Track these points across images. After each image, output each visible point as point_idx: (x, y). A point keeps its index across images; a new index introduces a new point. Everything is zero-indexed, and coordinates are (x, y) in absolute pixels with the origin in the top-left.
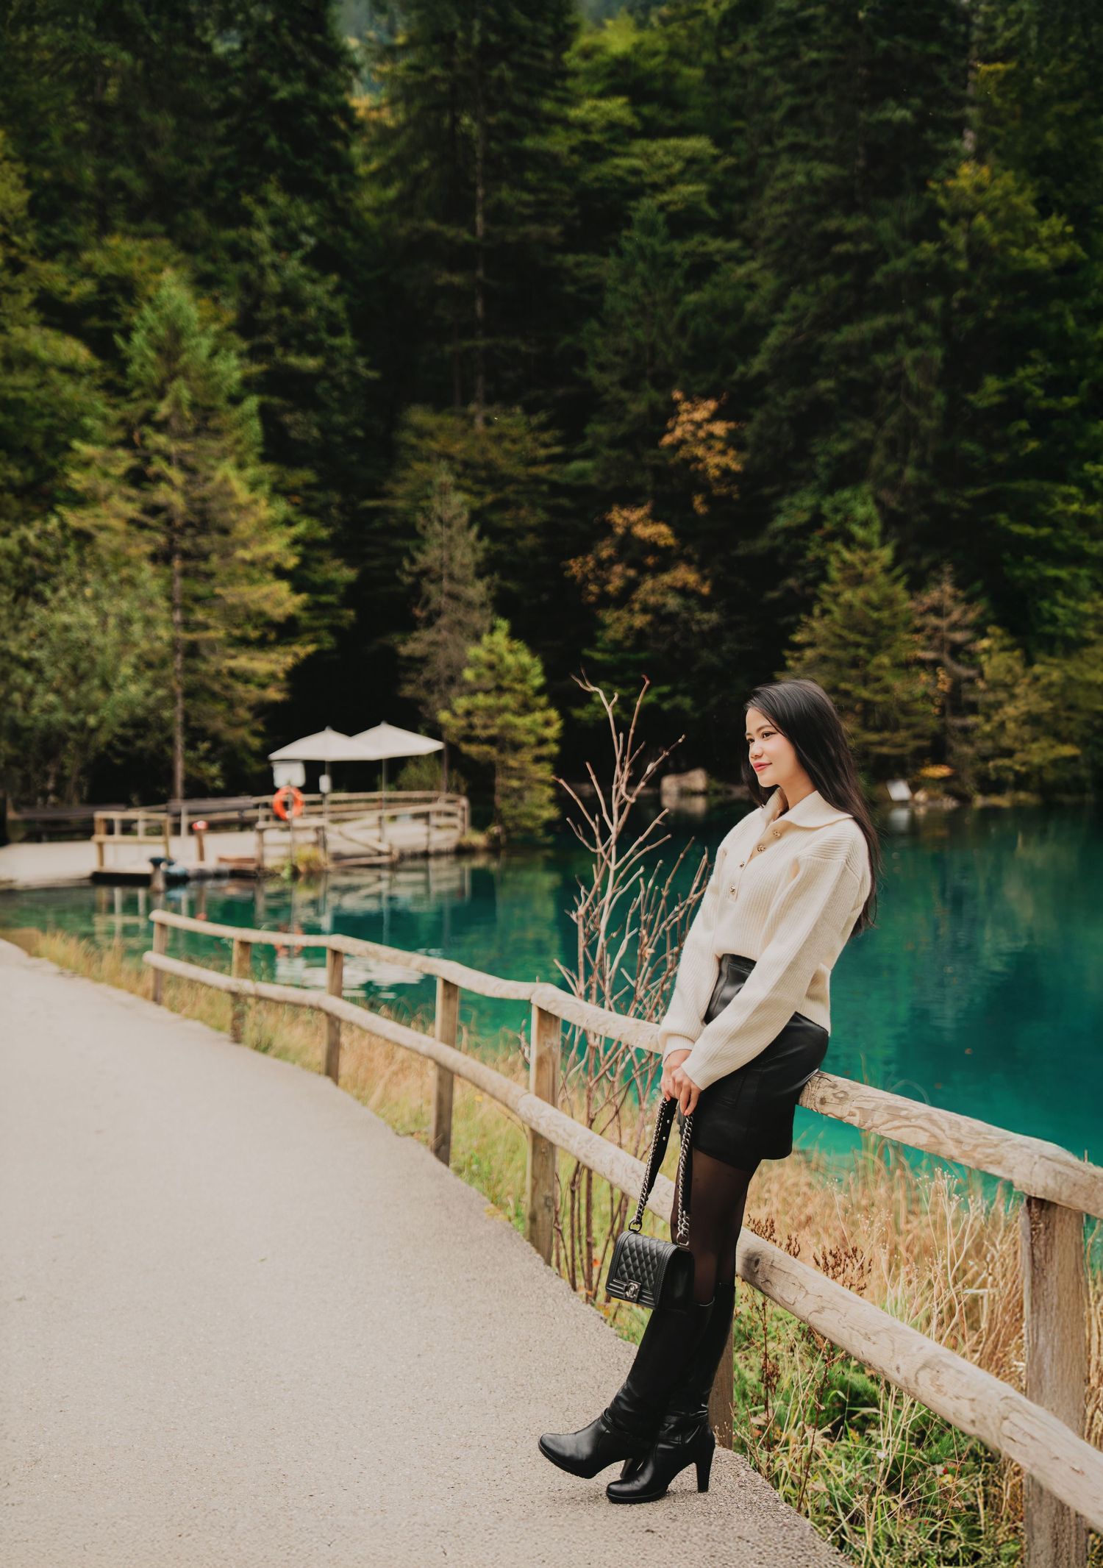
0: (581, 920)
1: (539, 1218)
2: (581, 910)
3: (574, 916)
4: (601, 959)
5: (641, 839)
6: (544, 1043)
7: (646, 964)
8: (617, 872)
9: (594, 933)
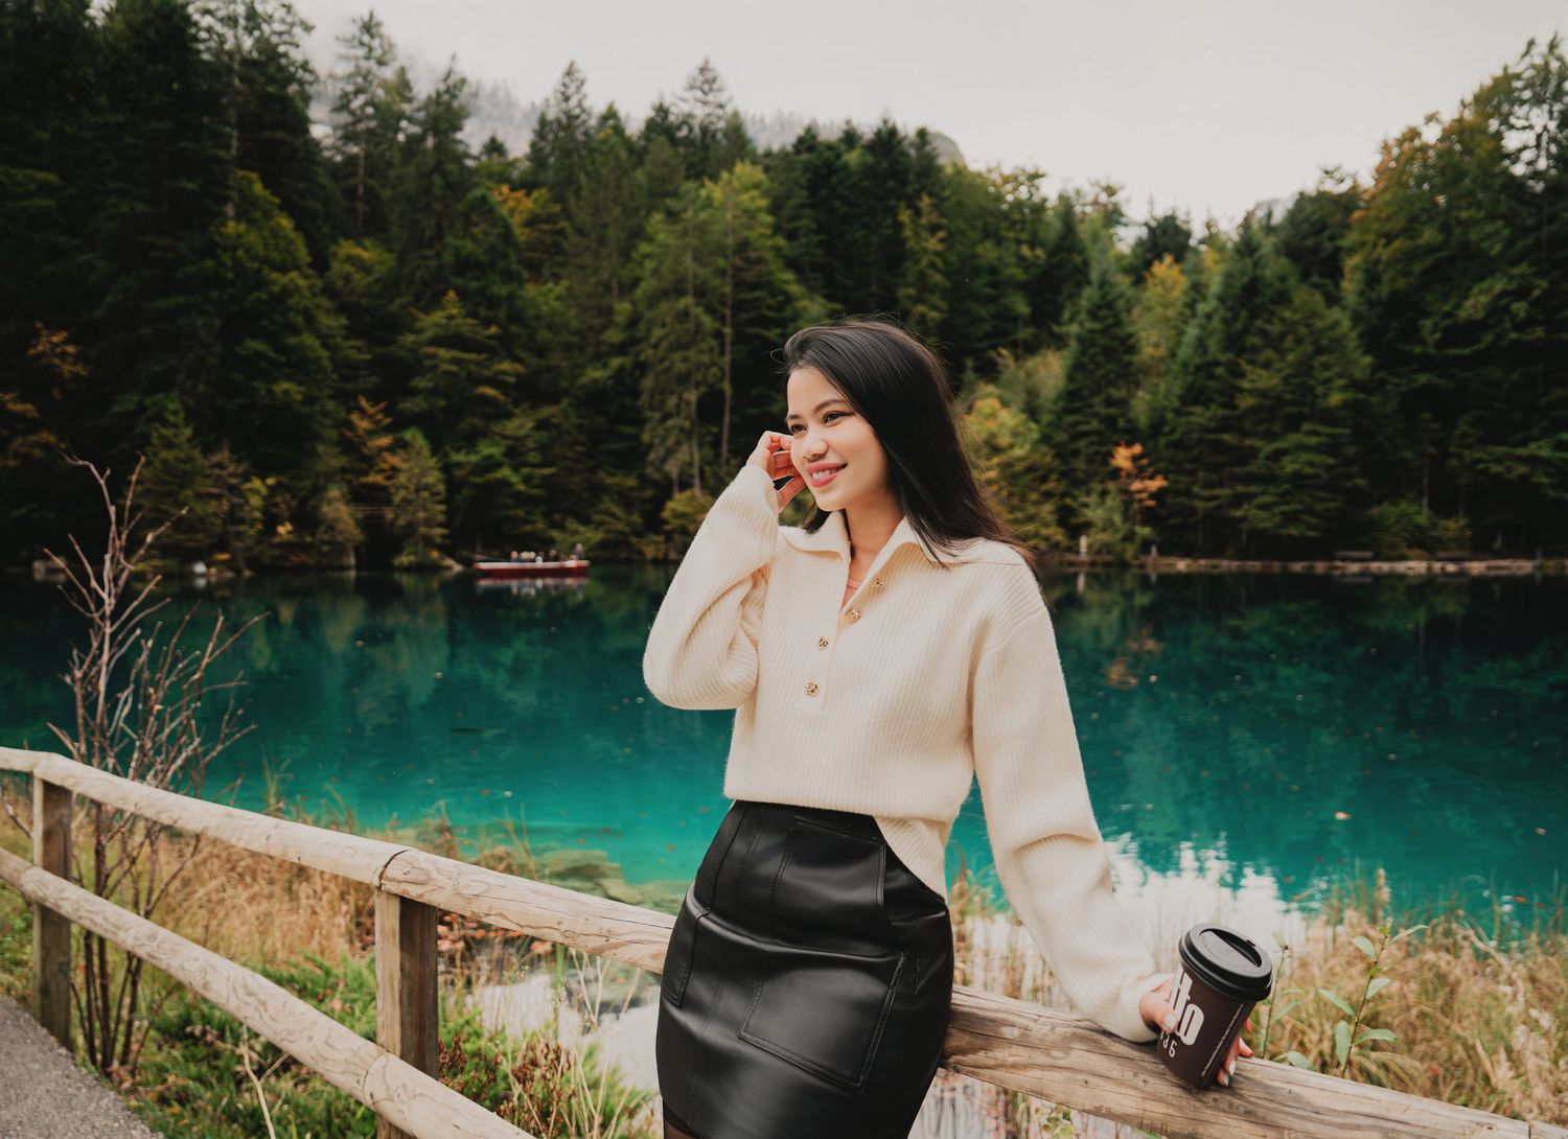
0: (78, 685)
1: (53, 988)
2: (78, 674)
3: (68, 679)
4: (102, 719)
5: (136, 603)
6: (53, 815)
7: (152, 719)
8: (113, 636)
9: (91, 694)
